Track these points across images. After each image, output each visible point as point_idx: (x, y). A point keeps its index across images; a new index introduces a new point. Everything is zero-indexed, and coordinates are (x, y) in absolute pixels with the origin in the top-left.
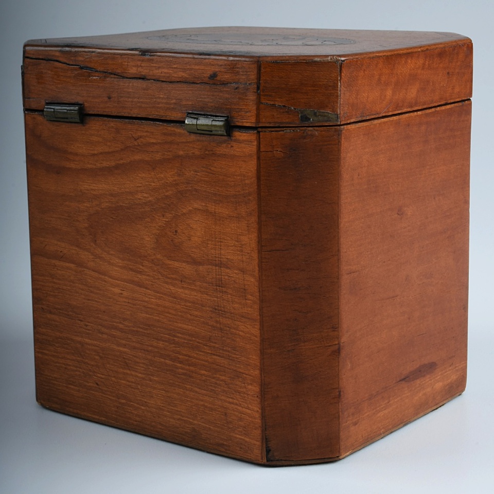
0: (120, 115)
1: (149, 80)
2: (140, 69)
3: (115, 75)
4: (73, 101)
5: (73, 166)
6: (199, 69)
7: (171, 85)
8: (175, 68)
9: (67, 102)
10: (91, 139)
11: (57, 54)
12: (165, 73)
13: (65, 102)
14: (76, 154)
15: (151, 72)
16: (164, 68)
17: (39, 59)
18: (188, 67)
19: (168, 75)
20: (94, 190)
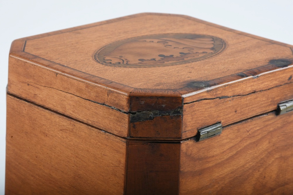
0: (242, 120)
1: (257, 92)
2: (253, 87)
3: (239, 96)
4: (215, 122)
5: (210, 165)
6: (283, 76)
7: (269, 91)
8: (271, 80)
9: (211, 124)
10: (222, 143)
11: (205, 94)
12: (266, 85)
13: (210, 125)
14: (213, 156)
15: (259, 87)
16: (265, 82)
17: (193, 102)
18: (278, 77)
19: (267, 85)
20: (222, 175)
